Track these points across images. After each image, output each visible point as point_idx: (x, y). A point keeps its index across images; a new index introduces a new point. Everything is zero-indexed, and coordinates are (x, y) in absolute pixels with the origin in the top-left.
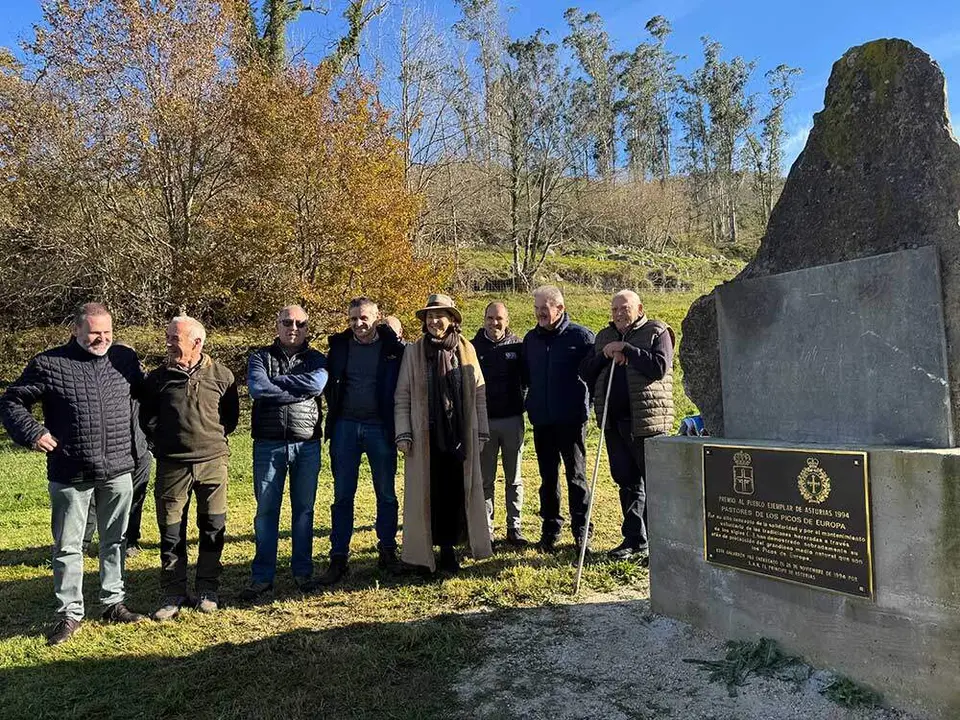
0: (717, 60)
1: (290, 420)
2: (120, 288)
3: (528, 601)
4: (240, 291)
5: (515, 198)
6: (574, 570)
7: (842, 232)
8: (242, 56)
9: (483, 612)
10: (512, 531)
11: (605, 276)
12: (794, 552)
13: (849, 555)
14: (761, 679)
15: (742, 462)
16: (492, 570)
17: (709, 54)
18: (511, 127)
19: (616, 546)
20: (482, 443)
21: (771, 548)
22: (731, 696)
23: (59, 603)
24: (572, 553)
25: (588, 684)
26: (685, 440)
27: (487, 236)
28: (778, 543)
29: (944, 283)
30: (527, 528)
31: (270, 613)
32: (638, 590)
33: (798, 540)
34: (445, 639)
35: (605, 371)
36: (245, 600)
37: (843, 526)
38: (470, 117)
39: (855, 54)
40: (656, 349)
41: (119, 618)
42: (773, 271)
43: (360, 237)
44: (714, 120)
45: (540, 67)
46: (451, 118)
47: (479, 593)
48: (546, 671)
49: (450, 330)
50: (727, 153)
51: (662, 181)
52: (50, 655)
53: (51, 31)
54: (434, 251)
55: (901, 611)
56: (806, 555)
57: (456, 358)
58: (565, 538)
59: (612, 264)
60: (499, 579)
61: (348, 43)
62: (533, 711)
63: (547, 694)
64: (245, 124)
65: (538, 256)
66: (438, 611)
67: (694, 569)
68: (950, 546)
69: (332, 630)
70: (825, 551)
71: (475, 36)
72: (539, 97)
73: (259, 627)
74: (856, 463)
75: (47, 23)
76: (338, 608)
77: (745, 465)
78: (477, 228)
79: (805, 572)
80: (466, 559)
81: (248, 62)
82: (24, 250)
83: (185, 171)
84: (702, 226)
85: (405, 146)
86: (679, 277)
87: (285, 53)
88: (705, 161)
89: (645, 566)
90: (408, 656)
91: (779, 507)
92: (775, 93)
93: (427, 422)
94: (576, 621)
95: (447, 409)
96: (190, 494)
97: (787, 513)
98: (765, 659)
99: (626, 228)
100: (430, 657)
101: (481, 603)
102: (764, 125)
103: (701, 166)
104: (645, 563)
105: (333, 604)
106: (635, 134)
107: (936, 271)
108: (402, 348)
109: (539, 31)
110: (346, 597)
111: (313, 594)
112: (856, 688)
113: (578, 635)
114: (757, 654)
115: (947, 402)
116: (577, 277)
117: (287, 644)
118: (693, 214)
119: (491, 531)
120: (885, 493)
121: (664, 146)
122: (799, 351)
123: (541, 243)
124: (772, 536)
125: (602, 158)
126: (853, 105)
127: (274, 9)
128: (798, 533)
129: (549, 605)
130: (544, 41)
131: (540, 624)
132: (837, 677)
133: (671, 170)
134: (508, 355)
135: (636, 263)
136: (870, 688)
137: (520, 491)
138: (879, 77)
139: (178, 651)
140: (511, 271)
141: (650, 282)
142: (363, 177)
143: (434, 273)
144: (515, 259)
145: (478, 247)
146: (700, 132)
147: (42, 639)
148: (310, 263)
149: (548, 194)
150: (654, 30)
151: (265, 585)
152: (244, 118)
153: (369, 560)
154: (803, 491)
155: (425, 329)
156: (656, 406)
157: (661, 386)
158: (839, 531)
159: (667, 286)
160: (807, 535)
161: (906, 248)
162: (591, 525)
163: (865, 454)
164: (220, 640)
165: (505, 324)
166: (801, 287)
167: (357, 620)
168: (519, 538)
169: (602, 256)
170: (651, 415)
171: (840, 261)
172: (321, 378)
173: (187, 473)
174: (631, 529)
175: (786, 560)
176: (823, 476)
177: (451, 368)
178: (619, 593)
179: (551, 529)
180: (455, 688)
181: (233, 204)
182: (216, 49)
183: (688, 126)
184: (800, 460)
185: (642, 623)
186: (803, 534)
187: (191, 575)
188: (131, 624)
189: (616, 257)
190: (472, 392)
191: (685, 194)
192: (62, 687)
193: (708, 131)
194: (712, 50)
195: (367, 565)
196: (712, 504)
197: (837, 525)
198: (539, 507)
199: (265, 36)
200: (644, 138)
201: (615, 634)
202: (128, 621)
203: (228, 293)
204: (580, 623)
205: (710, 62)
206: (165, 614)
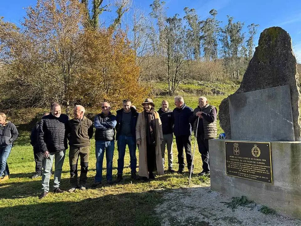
0: (232, 23)
1: (106, 135)
2: (49, 96)
3: (175, 187)
4: (86, 97)
5: (169, 67)
6: (189, 179)
7: (263, 81)
8: (86, 25)
9: (162, 190)
10: (170, 168)
11: (197, 90)
12: (251, 171)
13: (266, 172)
14: (242, 207)
15: (236, 146)
16: (164, 179)
17: (230, 21)
18: (167, 45)
19: (201, 172)
20: (161, 142)
21: (244, 170)
22: (233, 211)
23: (43, 187)
24: (188, 174)
25: (193, 208)
26: (220, 140)
27: (160, 78)
28: (246, 169)
29: (291, 95)
30: (174, 167)
31: (101, 190)
32: (207, 184)
33: (252, 168)
34: (152, 197)
35: (196, 120)
36: (94, 187)
37: (264, 163)
38: (155, 42)
39: (266, 31)
40: (211, 113)
41: (58, 192)
42: (245, 92)
43: (122, 80)
44: (231, 41)
45: (176, 26)
46: (149, 42)
47: (161, 185)
48: (181, 205)
49: (152, 109)
50: (235, 51)
51: (215, 60)
52: (40, 201)
53: (29, 19)
54: (144, 83)
55: (280, 187)
56: (254, 172)
57: (153, 117)
58: (186, 170)
59: (199, 87)
60: (167, 181)
61: (117, 20)
62: (177, 215)
63: (181, 211)
64: (87, 46)
65: (176, 85)
66: (149, 189)
67: (223, 177)
68: (293, 168)
69: (119, 195)
70: (259, 171)
71: (156, 17)
72: (176, 35)
73: (98, 194)
74: (267, 145)
75: (28, 17)
76: (120, 189)
77: (237, 147)
78: (157, 76)
79: (254, 177)
80: (157, 175)
81: (88, 27)
82: (21, 85)
83: (69, 60)
84: (228, 74)
85: (135, 51)
86: (221, 91)
87: (99, 24)
88: (229, 54)
89: (209, 178)
90: (141, 201)
91: (247, 158)
92: (251, 32)
93: (145, 136)
94: (189, 192)
95: (151, 131)
96: (79, 156)
97: (248, 160)
98: (243, 202)
99: (204, 75)
100: (148, 201)
101: (162, 187)
102: (247, 42)
103: (227, 56)
104: (209, 177)
105: (119, 188)
106: (206, 46)
107: (289, 92)
108: (138, 114)
109: (176, 15)
110: (123, 186)
111: (113, 185)
112: (268, 209)
113: (189, 196)
114: (241, 200)
115: (293, 128)
116: (189, 91)
117: (107, 198)
118: (225, 71)
119: (164, 168)
120: (275, 154)
121: (215, 50)
122: (252, 115)
123: (177, 80)
124: (244, 167)
125: (196, 54)
126: (266, 45)
127: (95, 11)
128: (252, 166)
129: (181, 188)
130: (178, 17)
131: (179, 193)
132: (263, 206)
133: (218, 57)
134: (168, 116)
135: (207, 86)
136: (272, 209)
137: (172, 156)
138: (273, 37)
139: (76, 200)
140: (168, 89)
141: (211, 92)
142: (123, 61)
143: (144, 91)
144: (169, 86)
145: (157, 82)
146: (227, 45)
147: (38, 197)
148: (106, 88)
149: (179, 65)
150: (212, 13)
151: (99, 183)
152: (86, 44)
153: (128, 176)
154: (253, 154)
155: (144, 108)
156: (212, 130)
157: (213, 124)
158: (263, 165)
159: (217, 94)
160: (254, 166)
161: (281, 85)
162: (193, 166)
163: (270, 143)
164: (88, 197)
165: (168, 106)
166: (252, 96)
167: (126, 192)
168: (172, 170)
169: (196, 84)
170: (210, 133)
171: (263, 89)
172: (115, 123)
173: (78, 150)
174: (205, 167)
175: (248, 173)
176: (259, 149)
177: (152, 119)
178: (201, 185)
179: (181, 167)
180: (155, 209)
181: (83, 70)
182: (78, 24)
183: (223, 43)
184: (252, 145)
185: (208, 193)
186: (253, 166)
187: (78, 180)
188: (62, 193)
189: (201, 85)
190: (158, 127)
191: (223, 65)
192: (45, 209)
193: (230, 45)
194: (230, 19)
195: (128, 177)
196: (228, 158)
197: (262, 163)
198: (178, 161)
199: (92, 19)
200: (209, 47)
201: (200, 196)
202: (61, 192)
203: (82, 97)
204: (190, 193)
205: (230, 23)
206: (72, 190)
